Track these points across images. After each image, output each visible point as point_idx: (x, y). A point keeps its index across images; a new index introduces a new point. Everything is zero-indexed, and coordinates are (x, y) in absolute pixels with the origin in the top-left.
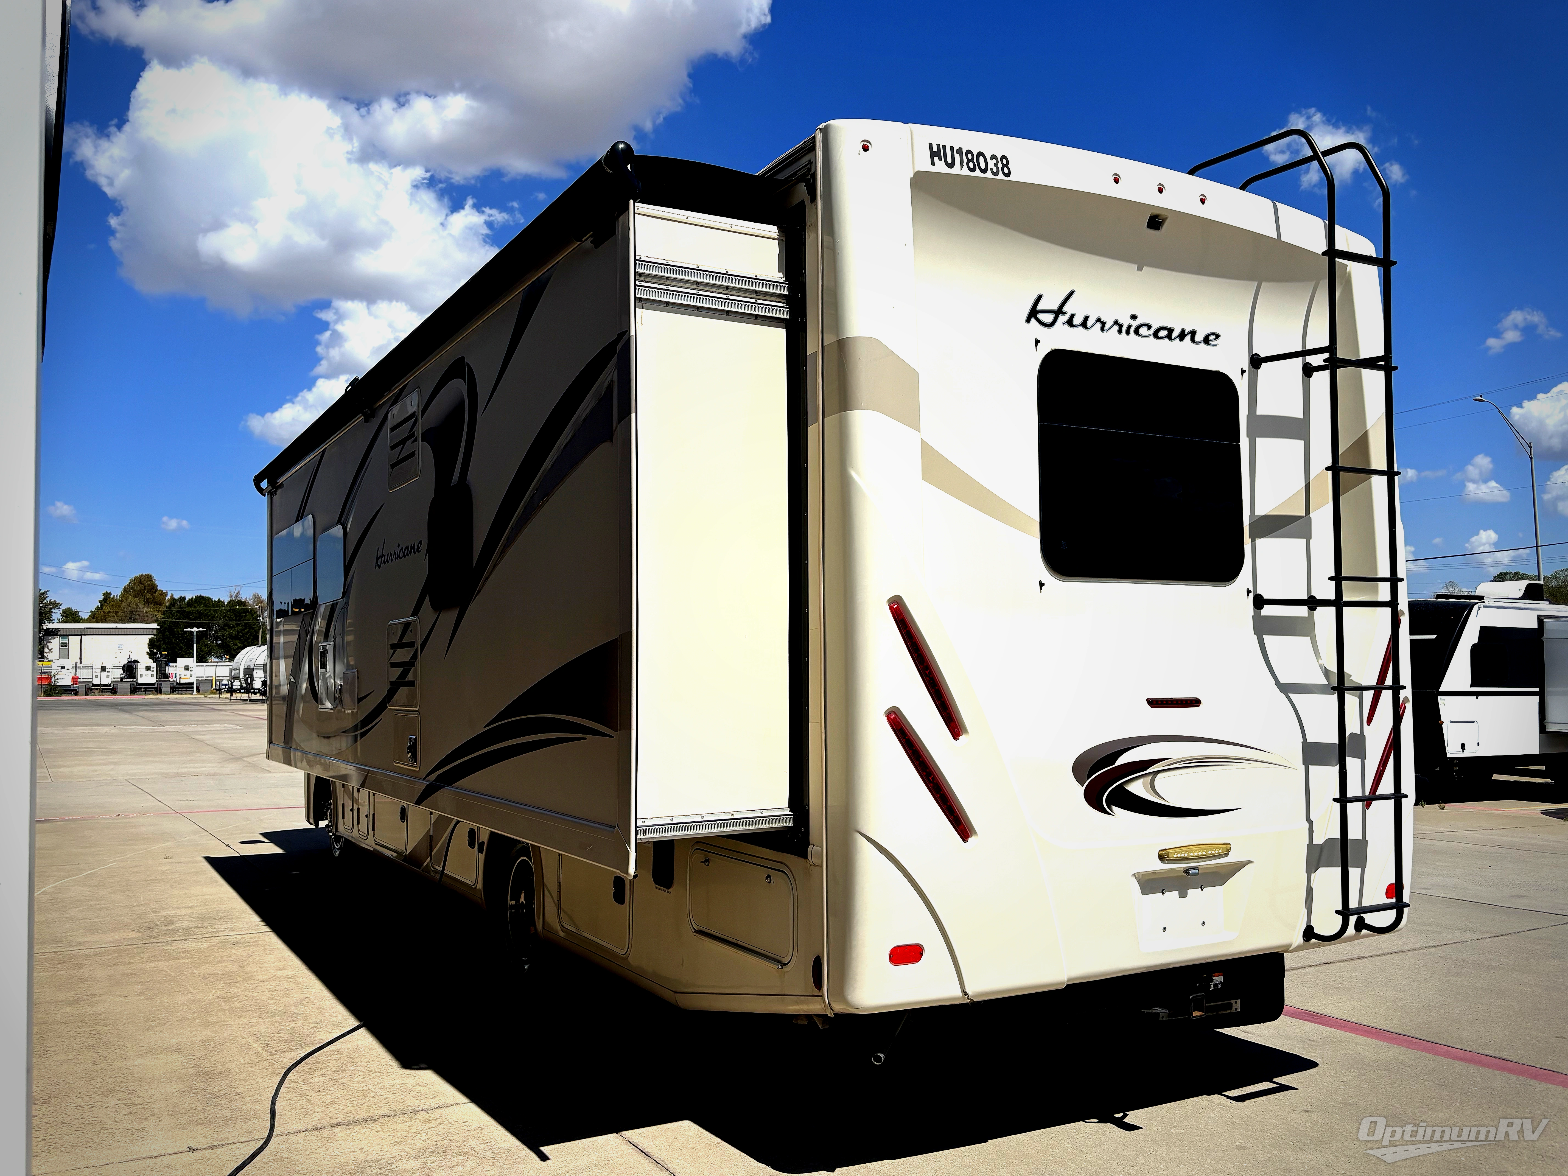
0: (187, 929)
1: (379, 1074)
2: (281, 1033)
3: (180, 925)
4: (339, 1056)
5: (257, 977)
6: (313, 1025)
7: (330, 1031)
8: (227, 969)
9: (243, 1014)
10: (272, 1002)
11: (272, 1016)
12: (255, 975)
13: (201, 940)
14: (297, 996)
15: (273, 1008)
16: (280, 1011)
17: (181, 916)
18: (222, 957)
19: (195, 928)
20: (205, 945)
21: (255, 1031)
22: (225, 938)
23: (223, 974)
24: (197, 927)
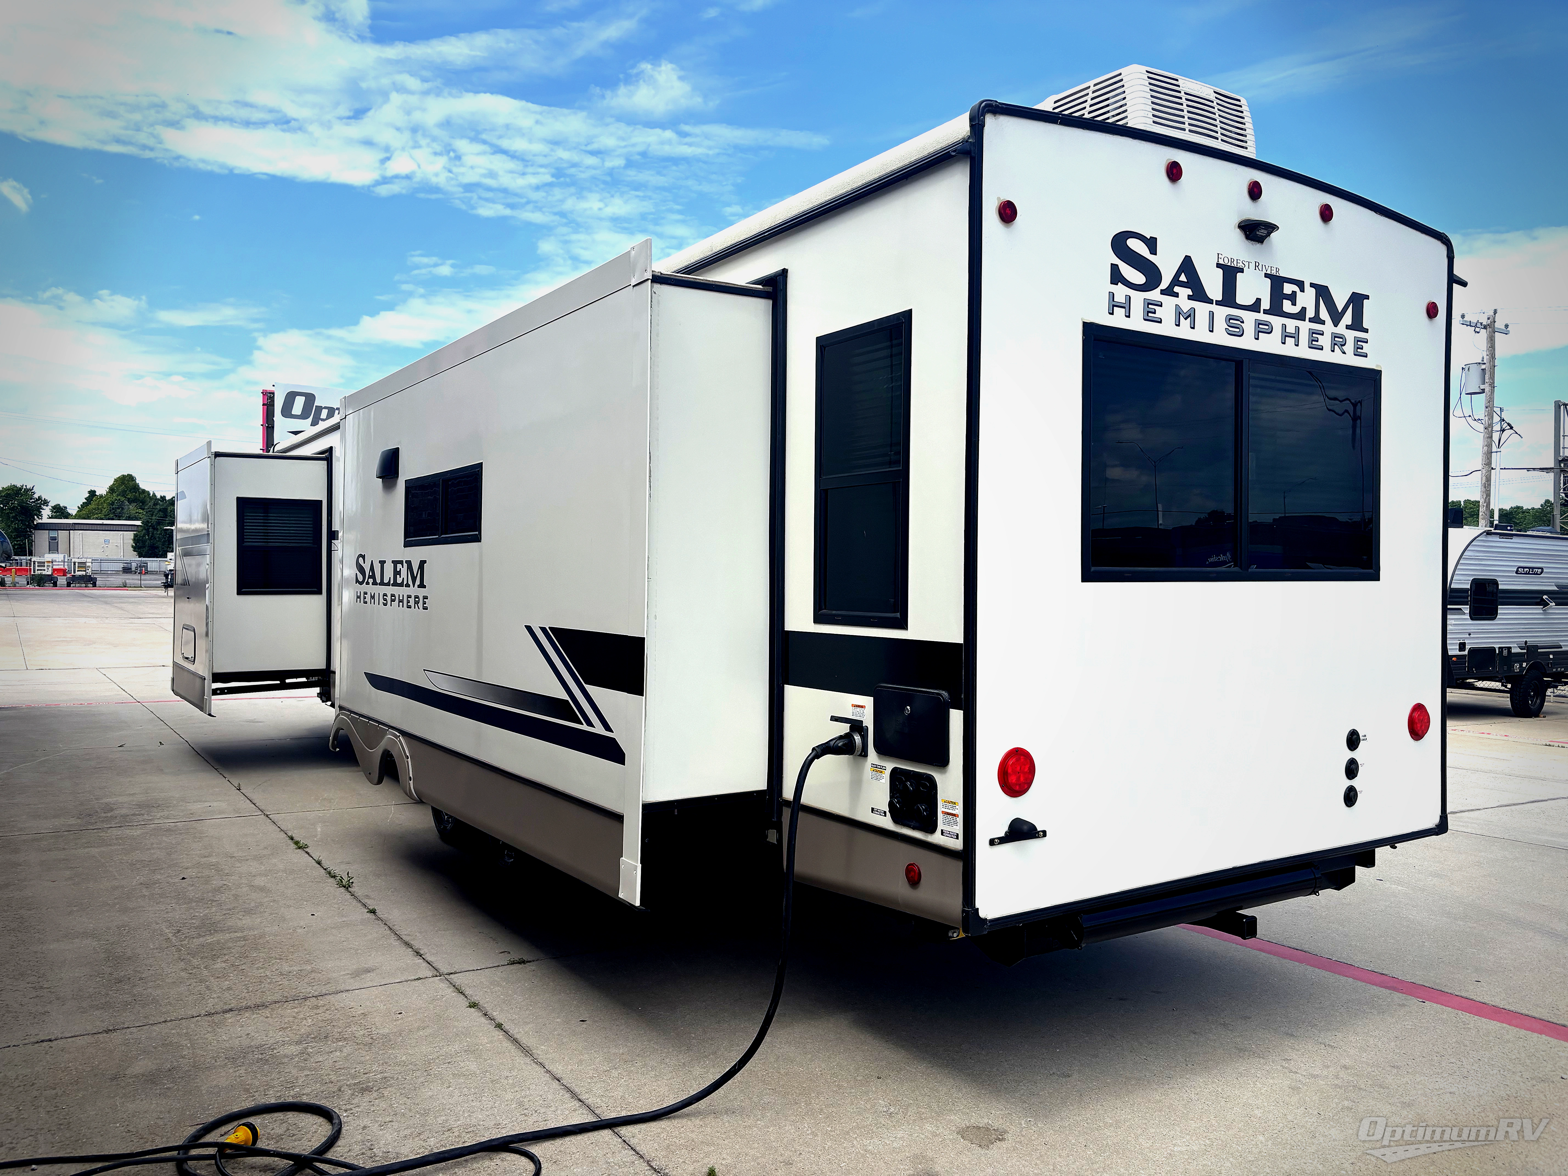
0: (125, 816)
1: (278, 961)
2: (193, 919)
3: (118, 812)
4: (243, 943)
5: (181, 865)
6: (225, 912)
7: (241, 917)
8: (155, 856)
9: (162, 900)
10: (191, 889)
11: (189, 903)
12: (180, 863)
13: (135, 827)
14: (216, 883)
15: (191, 895)
16: (197, 898)
17: (121, 803)
18: (152, 844)
19: (132, 815)
20: (139, 832)
21: (168, 917)
22: (159, 825)
23: (150, 861)
24: (134, 815)
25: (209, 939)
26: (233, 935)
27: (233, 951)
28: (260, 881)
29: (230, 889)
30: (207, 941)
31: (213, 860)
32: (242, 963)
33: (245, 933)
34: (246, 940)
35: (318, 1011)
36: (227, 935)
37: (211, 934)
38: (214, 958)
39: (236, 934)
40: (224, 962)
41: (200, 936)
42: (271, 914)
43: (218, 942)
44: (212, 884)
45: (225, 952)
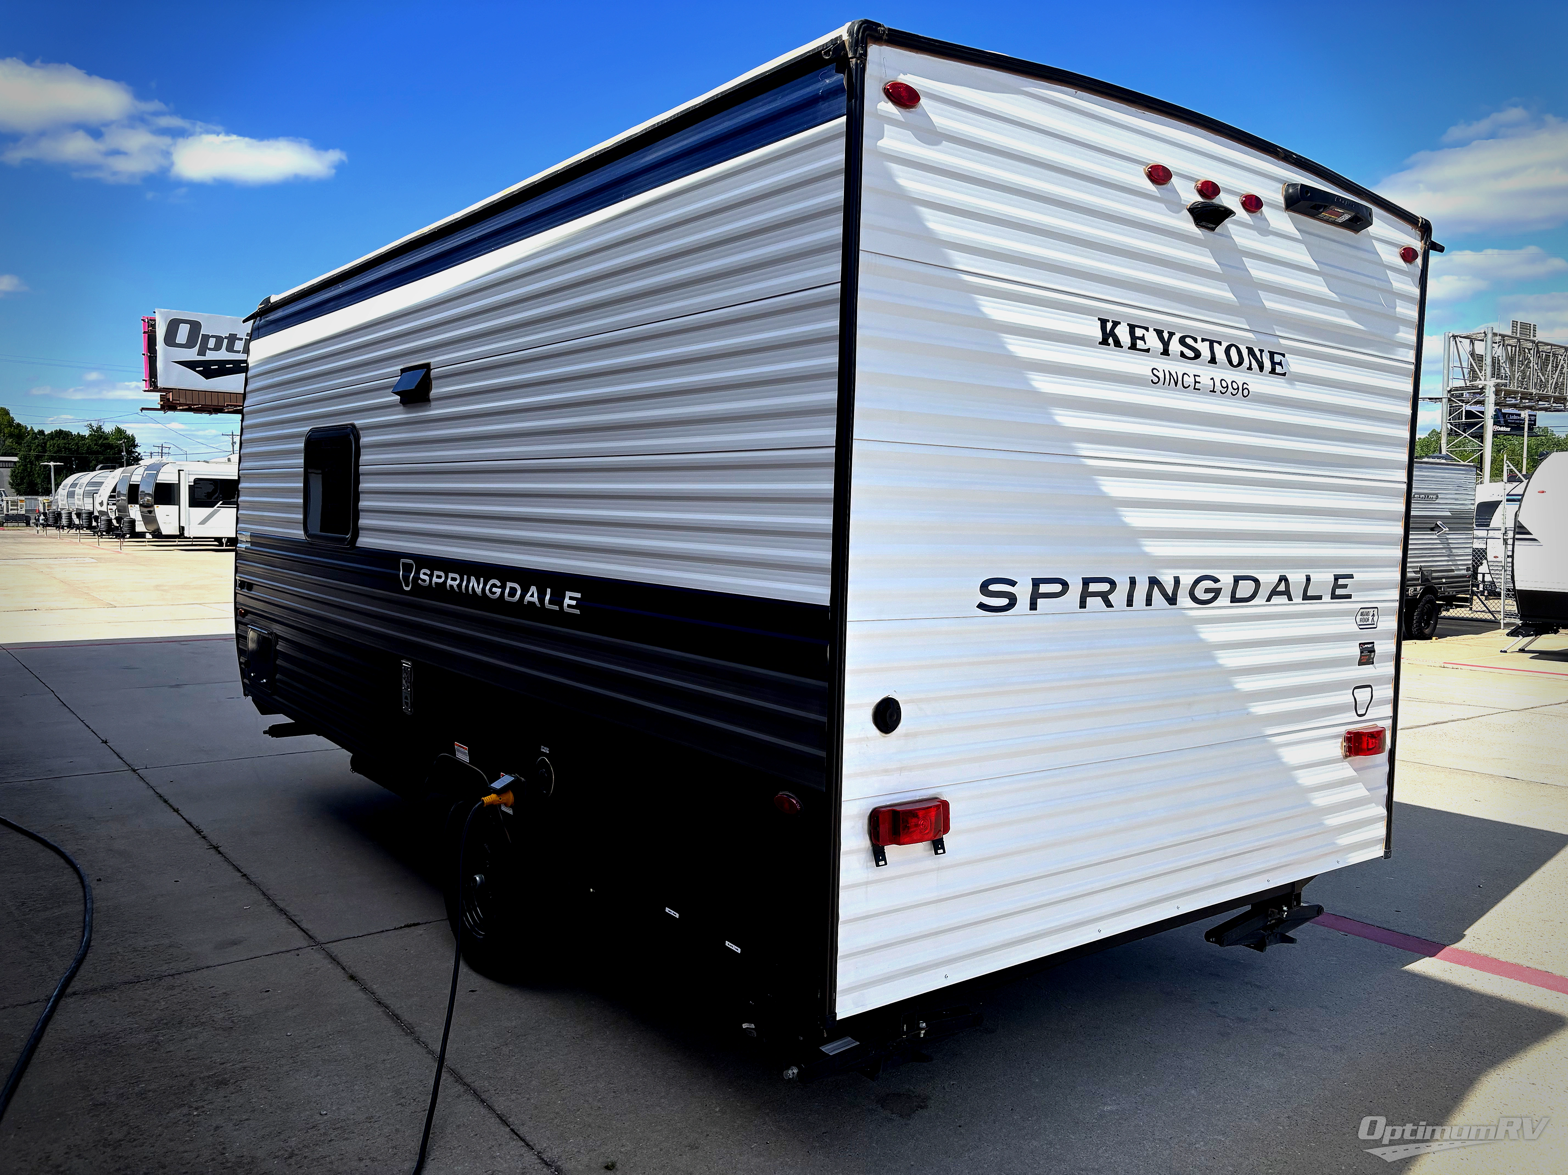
28: (119, 845)
35: (175, 992)
42: (129, 882)
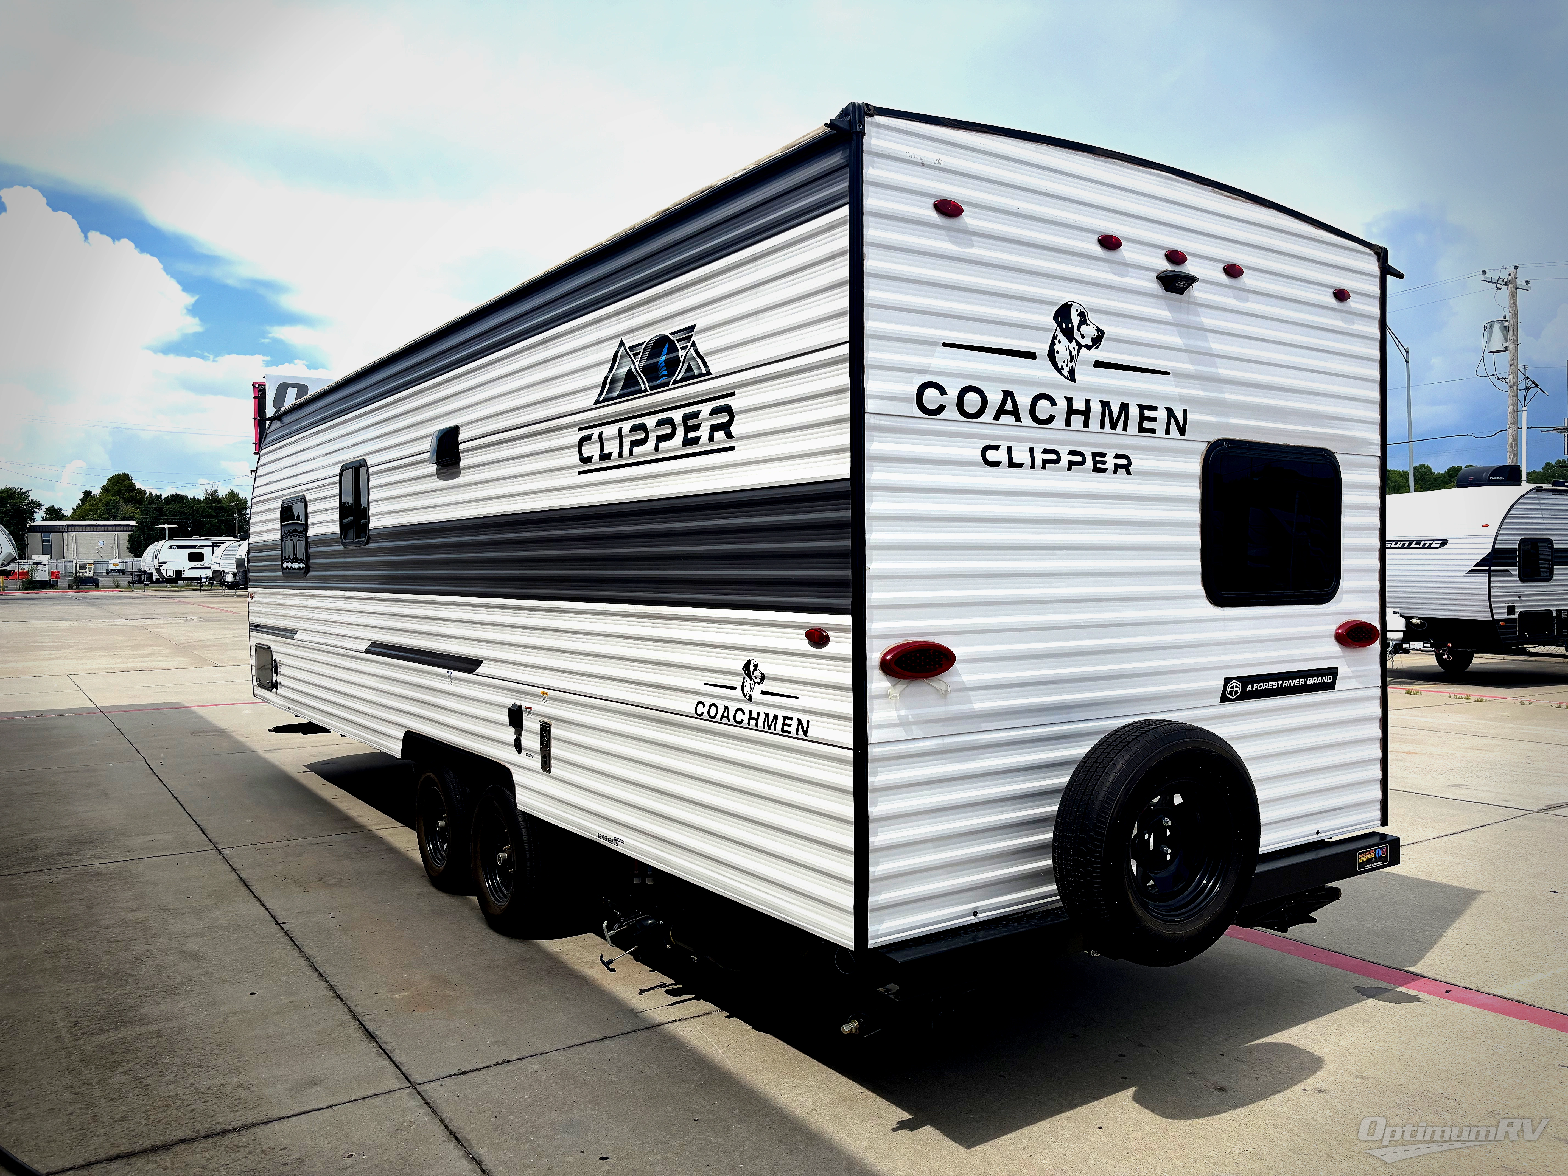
4: (155, 1041)
6: (142, 993)
7: (159, 1000)
10: (105, 958)
11: (99, 979)
14: (139, 948)
18: (73, 894)
21: (69, 1002)
25: (113, 1036)
26: (144, 1029)
27: (139, 1054)
28: (192, 945)
29: (154, 957)
30: (109, 1040)
31: (140, 915)
32: (148, 1074)
33: (159, 1026)
34: (161, 1037)
36: (137, 1029)
37: (116, 1028)
38: (113, 1067)
39: (149, 1027)
40: (125, 1073)
41: (102, 1031)
42: (199, 994)
43: (124, 1041)
44: (133, 950)
45: (129, 1056)
